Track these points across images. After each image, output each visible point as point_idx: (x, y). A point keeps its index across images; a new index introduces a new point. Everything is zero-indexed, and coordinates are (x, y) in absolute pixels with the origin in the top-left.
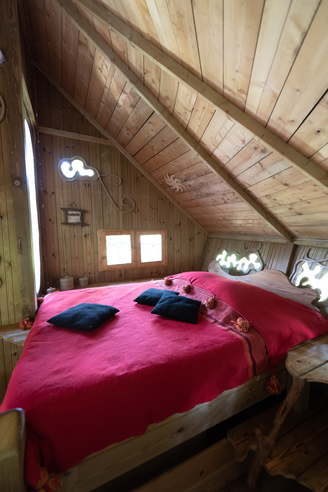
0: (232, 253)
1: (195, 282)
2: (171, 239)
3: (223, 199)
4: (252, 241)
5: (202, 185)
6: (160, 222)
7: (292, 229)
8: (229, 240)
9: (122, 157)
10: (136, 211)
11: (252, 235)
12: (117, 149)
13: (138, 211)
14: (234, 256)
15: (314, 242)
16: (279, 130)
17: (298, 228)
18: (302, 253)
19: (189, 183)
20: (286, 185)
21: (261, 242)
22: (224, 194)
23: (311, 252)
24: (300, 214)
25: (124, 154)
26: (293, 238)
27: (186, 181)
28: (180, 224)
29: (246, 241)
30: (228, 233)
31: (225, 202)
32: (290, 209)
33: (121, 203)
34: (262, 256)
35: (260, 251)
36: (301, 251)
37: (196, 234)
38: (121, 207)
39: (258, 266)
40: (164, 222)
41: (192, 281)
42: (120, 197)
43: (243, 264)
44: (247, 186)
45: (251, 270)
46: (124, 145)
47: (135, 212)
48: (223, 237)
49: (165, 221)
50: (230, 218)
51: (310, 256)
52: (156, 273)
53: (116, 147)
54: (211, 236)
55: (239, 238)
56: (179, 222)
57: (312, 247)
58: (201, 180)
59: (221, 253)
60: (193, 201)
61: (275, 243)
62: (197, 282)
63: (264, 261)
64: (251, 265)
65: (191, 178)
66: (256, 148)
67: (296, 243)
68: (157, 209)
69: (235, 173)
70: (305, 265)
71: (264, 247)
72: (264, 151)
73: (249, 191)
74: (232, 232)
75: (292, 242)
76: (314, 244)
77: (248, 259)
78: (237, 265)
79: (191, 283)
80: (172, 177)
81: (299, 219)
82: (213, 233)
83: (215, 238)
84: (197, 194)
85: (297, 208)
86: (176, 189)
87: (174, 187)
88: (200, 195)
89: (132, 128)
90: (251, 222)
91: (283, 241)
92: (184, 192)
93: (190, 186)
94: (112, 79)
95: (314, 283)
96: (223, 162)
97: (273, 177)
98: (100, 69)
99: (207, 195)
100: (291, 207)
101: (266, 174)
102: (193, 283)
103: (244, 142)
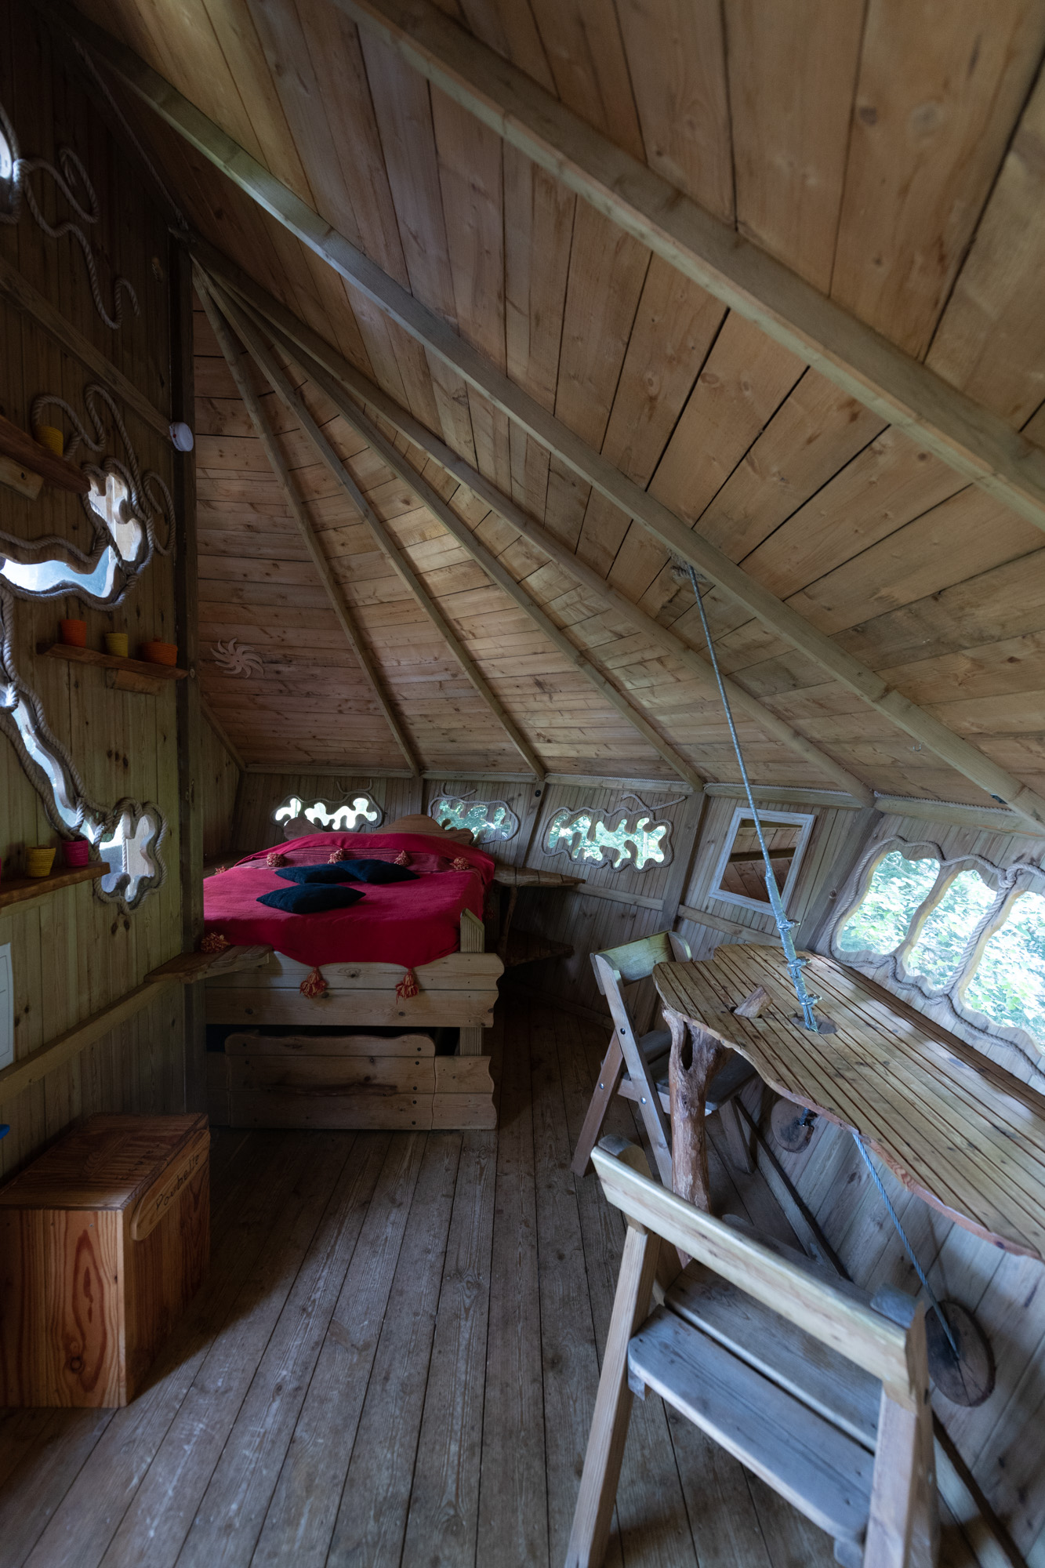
0: (315, 802)
1: (347, 844)
3: (339, 706)
4: (353, 777)
5: (313, 678)
7: (426, 759)
8: (300, 776)
11: (354, 766)
14: (320, 806)
15: (451, 775)
16: (485, 670)
17: (439, 757)
18: (435, 790)
19: (281, 668)
20: (457, 710)
21: (370, 778)
22: (346, 701)
23: (447, 787)
24: (452, 741)
26: (423, 770)
27: (276, 662)
29: (341, 777)
30: (302, 764)
31: (340, 712)
32: (443, 734)
34: (377, 799)
35: (372, 793)
36: (433, 787)
37: (225, 765)
39: (372, 817)
41: (339, 844)
43: (344, 819)
44: (399, 697)
45: (363, 825)
48: (285, 771)
50: (328, 737)
51: (448, 792)
54: (250, 770)
55: (327, 771)
57: (447, 781)
58: (317, 671)
59: (287, 804)
60: (258, 698)
61: (393, 779)
62: (351, 845)
63: (383, 808)
64: (360, 818)
65: (294, 662)
66: (446, 669)
67: (426, 776)
69: (392, 681)
70: (444, 807)
71: (378, 786)
72: (455, 675)
73: (398, 705)
74: (315, 761)
75: (420, 775)
76: (452, 777)
77: (353, 808)
78: (332, 822)
79: (342, 846)
80: (242, 648)
81: (450, 746)
82: (257, 762)
83: (261, 774)
85: (453, 735)
86: (234, 668)
87: (229, 666)
88: (290, 691)
89: (207, 545)
90: (369, 745)
91: (409, 775)
92: (250, 678)
93: (278, 672)
94: (240, 478)
95: (458, 823)
96: (383, 663)
97: (447, 699)
98: (220, 451)
99: (308, 695)
100: (446, 732)
101: (441, 695)
102: (346, 846)
103: (436, 659)
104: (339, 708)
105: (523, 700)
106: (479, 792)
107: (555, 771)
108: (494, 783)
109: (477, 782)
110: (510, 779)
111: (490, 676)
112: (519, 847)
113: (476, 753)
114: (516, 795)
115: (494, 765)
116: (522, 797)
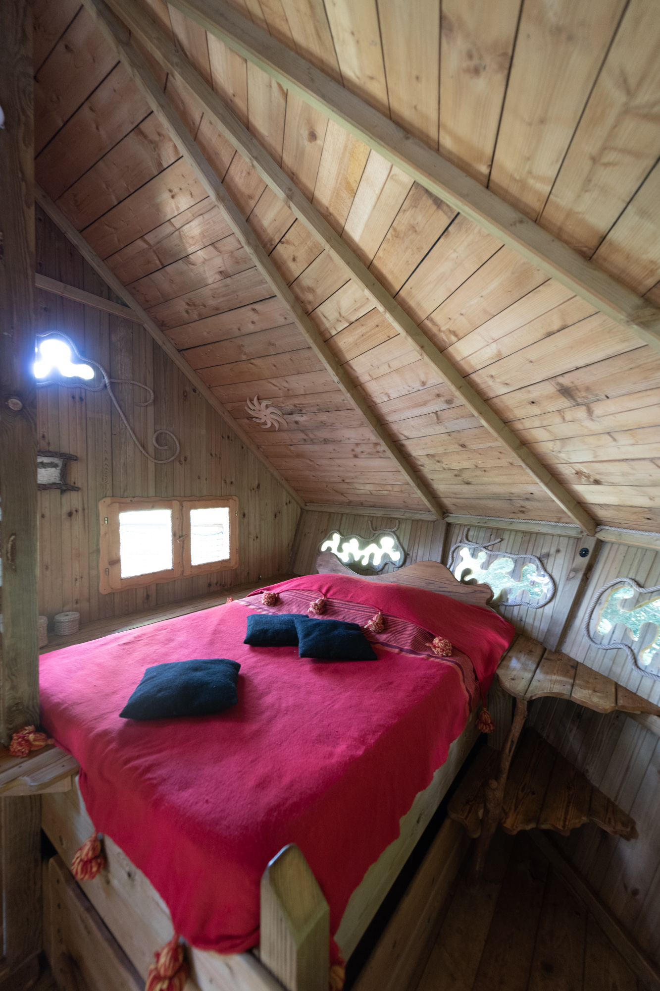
0: (351, 538)
1: (331, 592)
2: (244, 515)
3: (353, 450)
4: (383, 518)
5: (323, 424)
6: (225, 482)
7: (447, 502)
8: (342, 514)
9: (156, 347)
10: (182, 459)
11: (383, 507)
12: (145, 329)
13: (185, 461)
14: (354, 543)
15: (475, 520)
16: (483, 386)
17: (458, 500)
18: (457, 535)
19: (297, 418)
20: (463, 446)
21: (397, 519)
22: (357, 444)
23: (471, 533)
24: (468, 483)
25: (160, 343)
26: (444, 513)
27: (291, 413)
28: (258, 486)
29: (373, 517)
30: (341, 504)
31: (356, 456)
32: (456, 476)
33: (152, 442)
34: (401, 541)
35: (397, 533)
36: (457, 531)
37: (285, 504)
38: (151, 450)
39: (396, 556)
40: (232, 483)
41: (324, 591)
42: (150, 430)
43: (372, 556)
44: (402, 437)
45: (386, 564)
46: (162, 325)
47: (180, 461)
48: (332, 510)
49: (233, 480)
50: (354, 481)
51: (470, 539)
52: (216, 584)
53: (146, 325)
54: (308, 508)
55: (361, 511)
56: (257, 483)
57: (471, 526)
58: (324, 417)
59: (330, 538)
60: (292, 448)
61: (418, 521)
62: (335, 594)
63: (406, 548)
64: (386, 556)
65: (304, 411)
66: (438, 396)
67: (449, 520)
68: (220, 458)
69: (390, 418)
70: (465, 552)
71: (403, 526)
72: (449, 402)
73: (403, 445)
74: (350, 502)
75: (444, 518)
76: (475, 522)
77: (380, 546)
78: (363, 557)
79: (325, 595)
80: (264, 403)
81: (466, 489)
82: (312, 502)
83: (315, 511)
84: (305, 437)
85: (466, 476)
86: (265, 423)
87: (262, 421)
88: (312, 440)
89: (205, 306)
90: (389, 488)
91: (433, 518)
92: (279, 430)
93: (297, 422)
94: (195, 217)
95: (479, 575)
96: (375, 399)
97: (449, 434)
98: (170, 191)
99: (326, 441)
100: (458, 474)
101: (440, 429)
102: (329, 595)
103: (424, 384)
104: (354, 453)
105: (545, 423)
106: (504, 543)
107: (612, 524)
108: (524, 533)
109: (504, 530)
110: (544, 530)
111: (492, 395)
112: (553, 620)
113: (496, 497)
114: (553, 551)
115: (523, 512)
116: (561, 555)
